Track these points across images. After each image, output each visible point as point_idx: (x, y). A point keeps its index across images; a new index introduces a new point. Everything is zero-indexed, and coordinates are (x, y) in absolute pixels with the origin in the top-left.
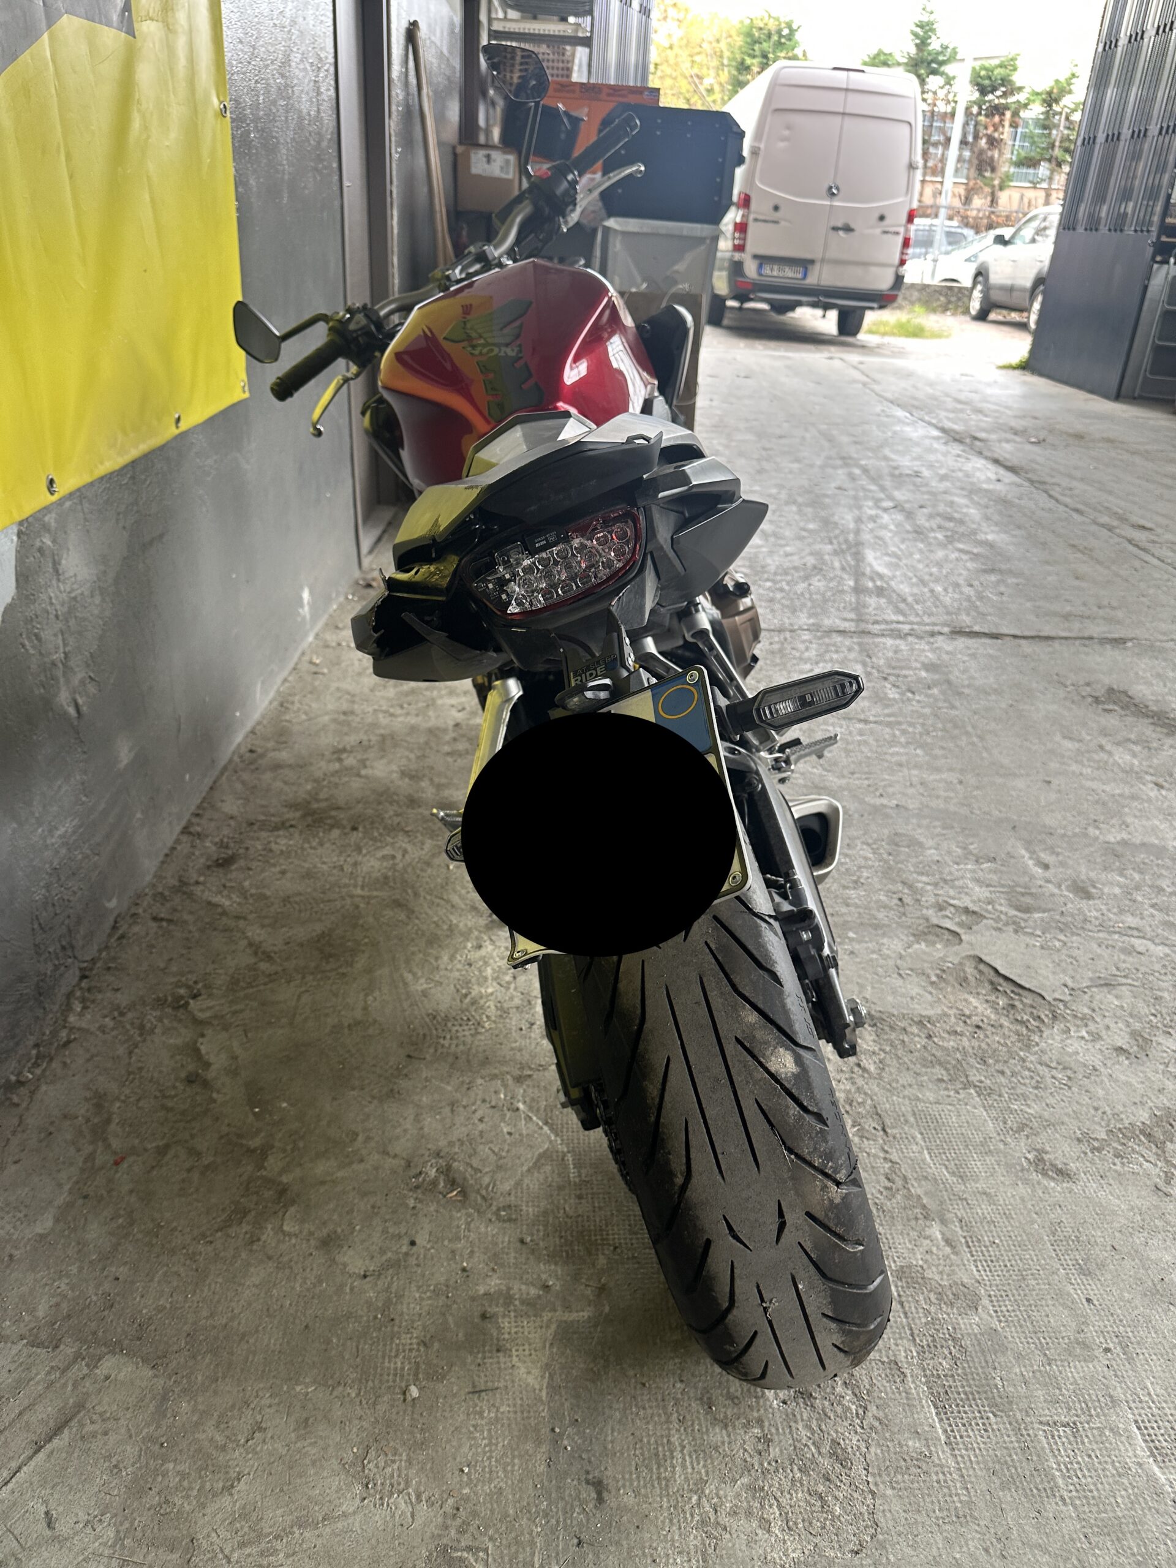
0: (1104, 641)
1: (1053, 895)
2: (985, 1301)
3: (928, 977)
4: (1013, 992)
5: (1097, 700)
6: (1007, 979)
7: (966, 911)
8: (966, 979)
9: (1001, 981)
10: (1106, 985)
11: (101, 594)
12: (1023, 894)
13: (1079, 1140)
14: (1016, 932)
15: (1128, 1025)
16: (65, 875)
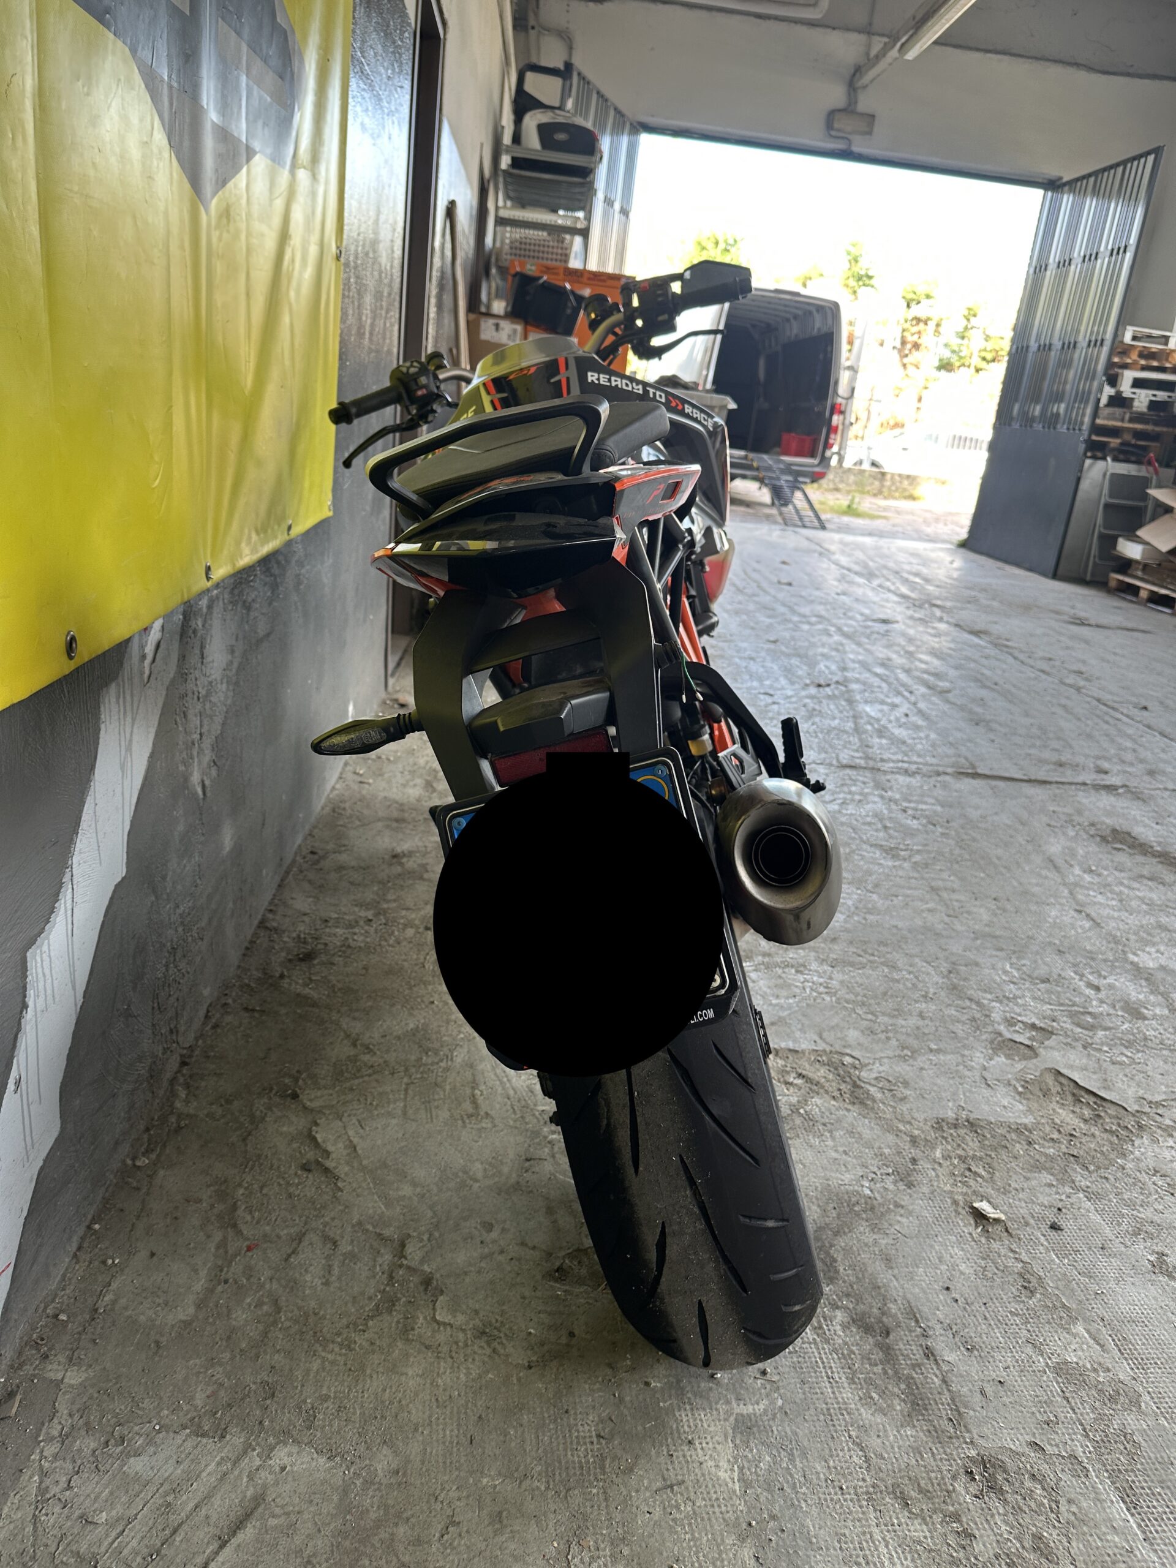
0: (1098, 787)
1: (1110, 1015)
2: (1146, 1398)
3: (1015, 1088)
4: (1095, 1103)
5: (1104, 839)
6: (1087, 1091)
7: (1033, 1026)
8: (1049, 1091)
9: (1083, 1093)
11: (228, 682)
12: (1083, 1013)
14: (1085, 1047)
16: (179, 955)
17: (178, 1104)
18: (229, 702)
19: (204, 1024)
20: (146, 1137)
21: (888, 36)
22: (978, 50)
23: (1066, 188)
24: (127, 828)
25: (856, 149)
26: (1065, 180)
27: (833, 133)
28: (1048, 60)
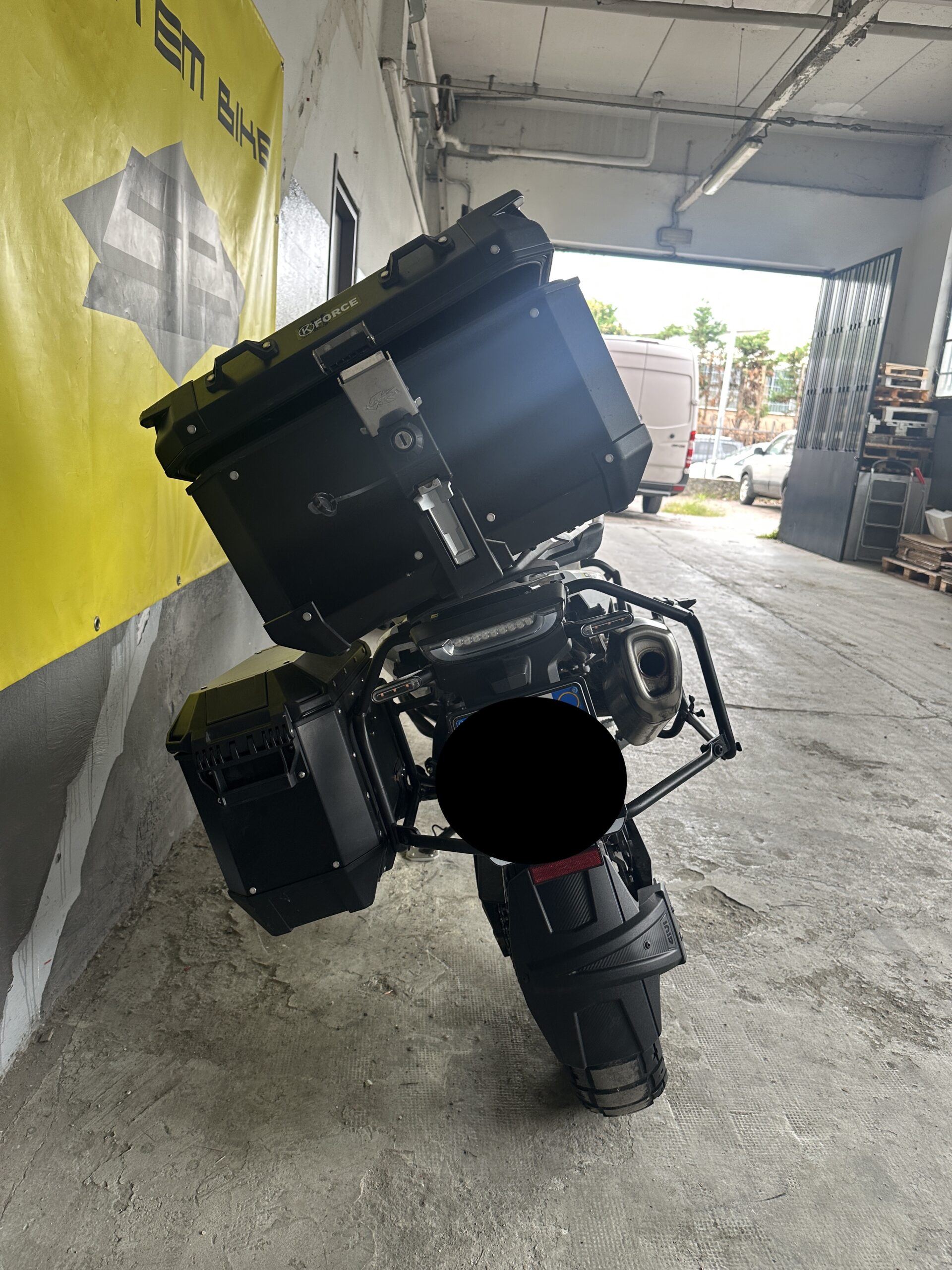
0: (814, 713)
1: (764, 856)
2: (704, 1057)
4: (734, 907)
5: (805, 748)
6: (731, 899)
7: (709, 862)
8: (705, 899)
9: (728, 901)
10: (793, 905)
11: (190, 644)
12: (746, 855)
13: (767, 983)
14: (739, 875)
15: (805, 926)
16: (154, 807)
17: (150, 896)
18: (191, 655)
19: (169, 853)
20: (130, 912)
21: (700, 176)
22: (766, 182)
23: (837, 277)
24: (124, 725)
25: (679, 254)
26: (837, 270)
27: (662, 243)
28: (818, 188)
